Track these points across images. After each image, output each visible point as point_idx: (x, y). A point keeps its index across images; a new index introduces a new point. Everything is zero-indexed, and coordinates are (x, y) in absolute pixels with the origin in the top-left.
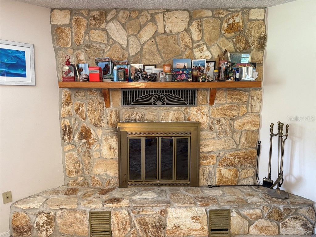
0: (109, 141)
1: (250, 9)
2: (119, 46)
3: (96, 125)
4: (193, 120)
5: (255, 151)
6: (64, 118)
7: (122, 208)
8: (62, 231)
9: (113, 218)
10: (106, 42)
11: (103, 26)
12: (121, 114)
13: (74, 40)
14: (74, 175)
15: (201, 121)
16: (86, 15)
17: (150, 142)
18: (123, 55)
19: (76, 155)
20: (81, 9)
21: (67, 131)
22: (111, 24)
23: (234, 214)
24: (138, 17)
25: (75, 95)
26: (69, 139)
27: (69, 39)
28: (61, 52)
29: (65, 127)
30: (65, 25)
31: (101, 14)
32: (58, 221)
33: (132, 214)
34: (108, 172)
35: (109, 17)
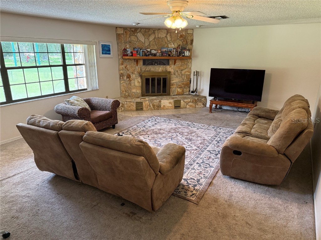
0: (138, 79)
1: (188, 29)
2: (141, 42)
3: (133, 73)
4: (168, 71)
5: (189, 82)
6: (121, 70)
7: (146, 100)
8: (127, 109)
9: (144, 104)
10: (137, 41)
11: (136, 34)
12: (142, 68)
13: (125, 39)
14: (124, 92)
15: (171, 71)
16: (129, 30)
17: (153, 80)
18: (143, 45)
19: (125, 85)
20: (127, 28)
21: (121, 75)
22: (138, 34)
23: (182, 101)
24: (148, 31)
25: (125, 61)
26: (123, 78)
27: (123, 39)
28: (120, 44)
29: (121, 74)
30: (121, 34)
31: (135, 30)
32: (125, 106)
33: (150, 102)
34: (137, 91)
35: (138, 31)
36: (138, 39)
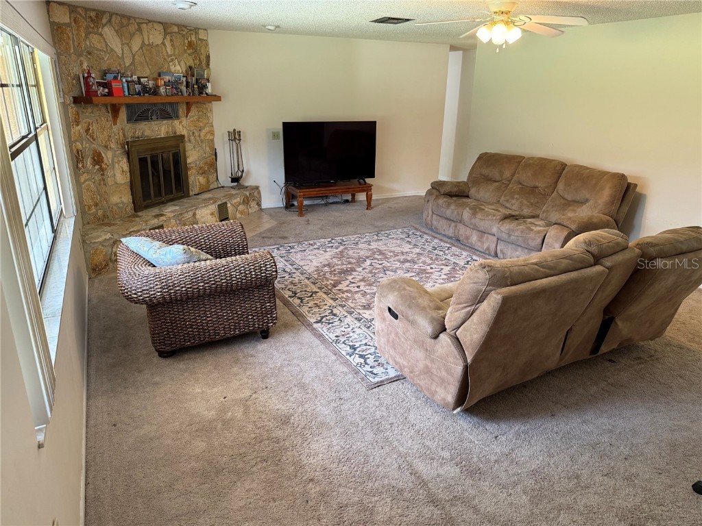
0: (121, 163)
1: (199, 29)
2: (115, 55)
3: (106, 147)
4: (178, 134)
5: (214, 157)
6: (75, 141)
10: (105, 50)
11: (100, 30)
12: (126, 130)
13: (76, 43)
14: (93, 210)
15: (183, 134)
16: (83, 14)
17: (154, 160)
18: (120, 65)
19: (92, 185)
20: (78, 7)
21: (79, 157)
22: (106, 29)
23: (229, 205)
24: (128, 25)
25: (83, 112)
26: (83, 166)
27: (71, 42)
28: (63, 57)
29: (78, 152)
30: (65, 24)
31: (97, 16)
34: (123, 199)
35: (104, 21)
36: (107, 45)
